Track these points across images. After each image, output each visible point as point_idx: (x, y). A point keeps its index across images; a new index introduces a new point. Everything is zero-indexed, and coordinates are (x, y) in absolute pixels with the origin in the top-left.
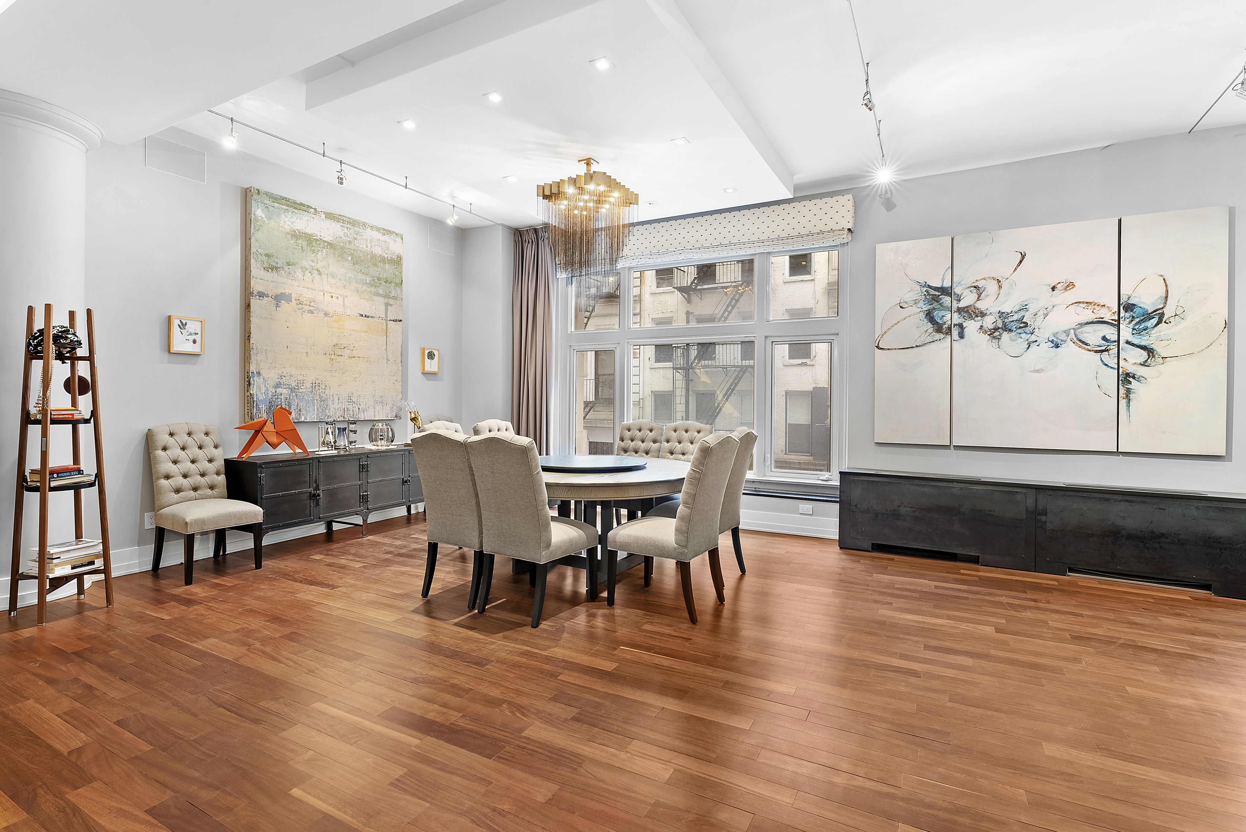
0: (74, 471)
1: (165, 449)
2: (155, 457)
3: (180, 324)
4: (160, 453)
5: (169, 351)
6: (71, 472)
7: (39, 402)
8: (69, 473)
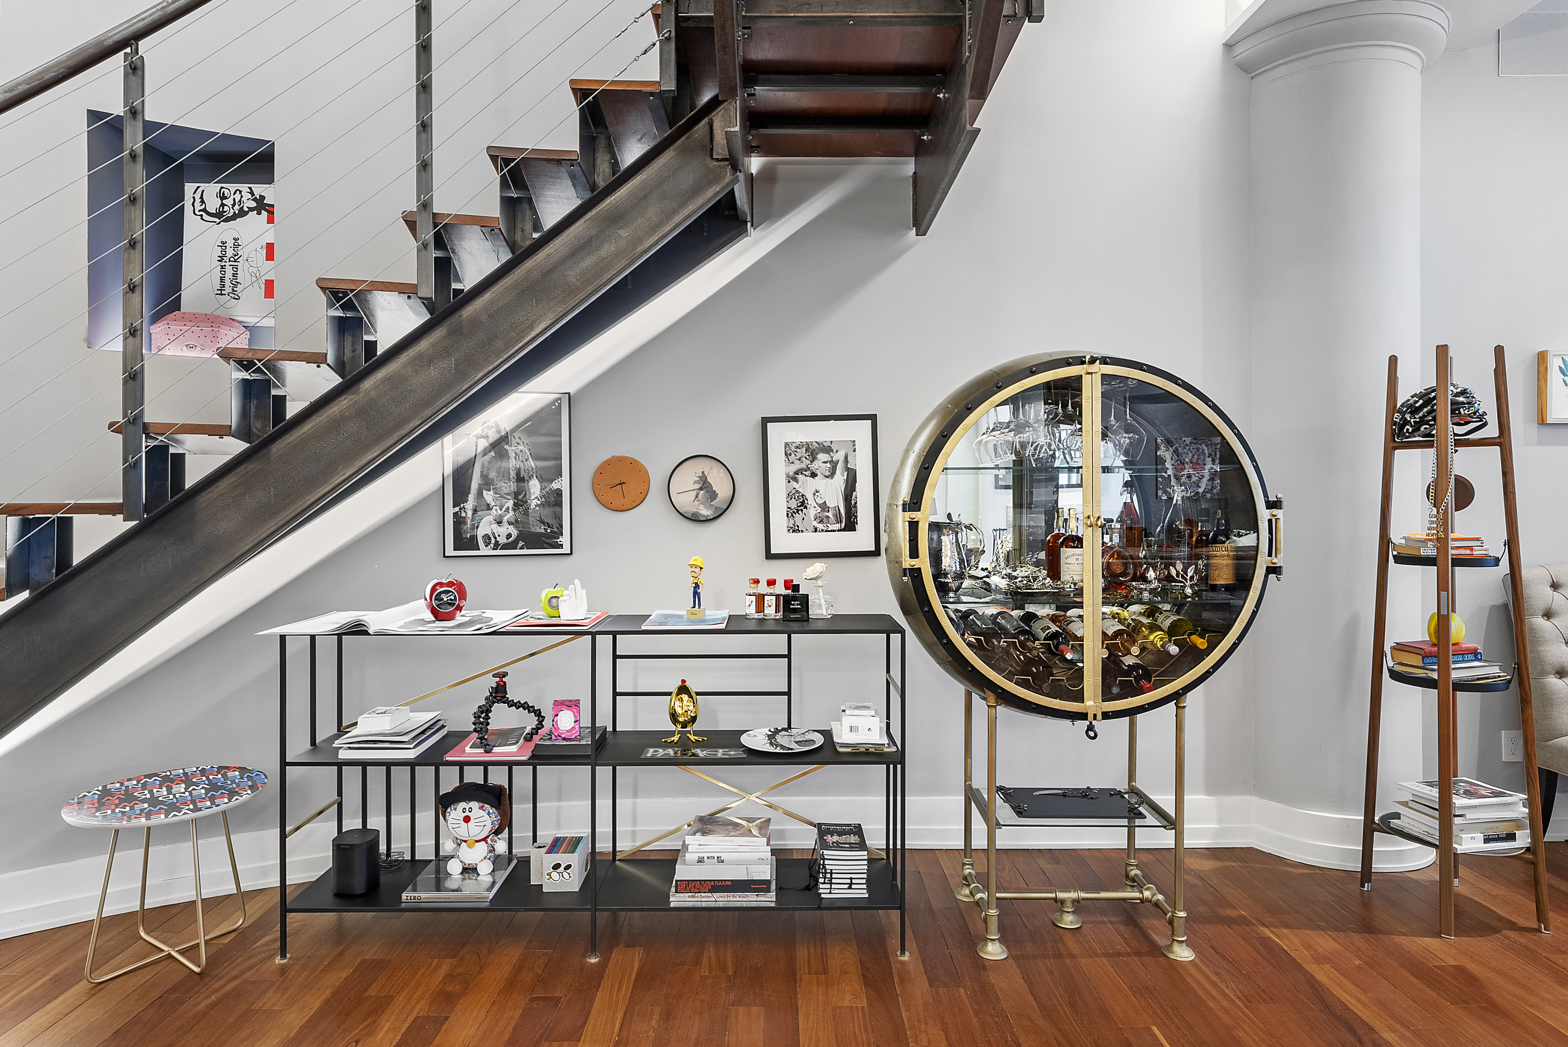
0: (1468, 654)
1: (1548, 615)
2: (1533, 629)
3: (1563, 366)
4: (1539, 621)
5: (1542, 421)
6: (1463, 654)
7: (1432, 526)
8: (1461, 656)
